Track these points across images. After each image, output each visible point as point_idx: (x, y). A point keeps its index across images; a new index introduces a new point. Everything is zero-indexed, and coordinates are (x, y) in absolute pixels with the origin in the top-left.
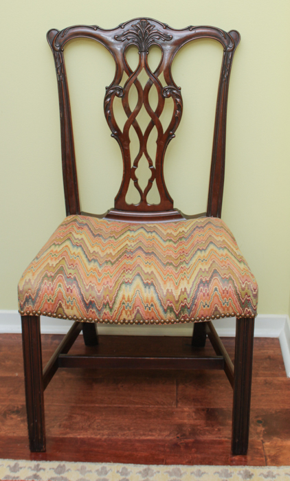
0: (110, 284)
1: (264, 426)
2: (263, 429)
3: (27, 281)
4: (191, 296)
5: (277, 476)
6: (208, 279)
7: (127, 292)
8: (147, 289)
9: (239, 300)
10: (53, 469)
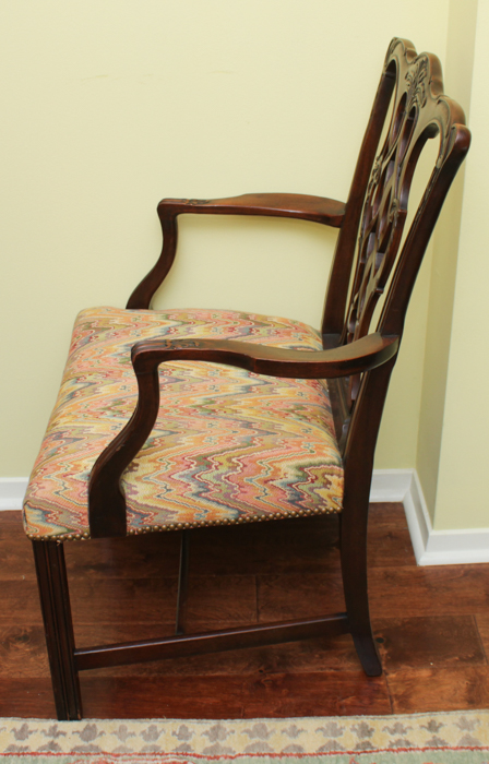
1: (386, 647)
5: (408, 731)
10: (78, 732)
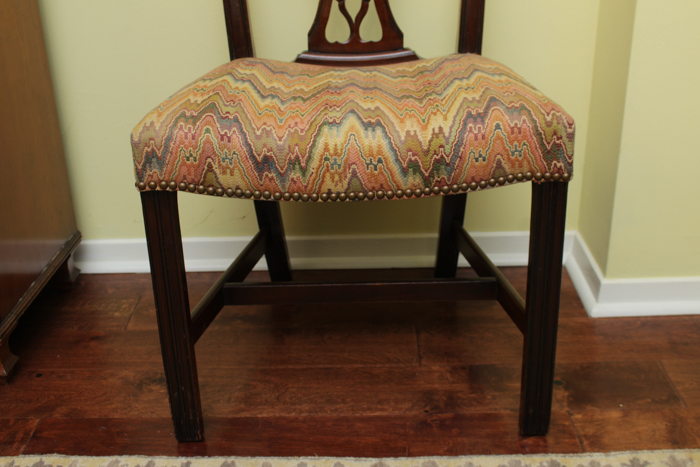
0: (301, 126)
2: (566, 394)
3: (148, 125)
4: (451, 140)
6: (481, 111)
7: (333, 138)
8: (370, 132)
9: (542, 145)
